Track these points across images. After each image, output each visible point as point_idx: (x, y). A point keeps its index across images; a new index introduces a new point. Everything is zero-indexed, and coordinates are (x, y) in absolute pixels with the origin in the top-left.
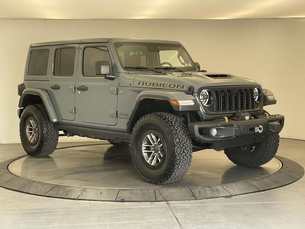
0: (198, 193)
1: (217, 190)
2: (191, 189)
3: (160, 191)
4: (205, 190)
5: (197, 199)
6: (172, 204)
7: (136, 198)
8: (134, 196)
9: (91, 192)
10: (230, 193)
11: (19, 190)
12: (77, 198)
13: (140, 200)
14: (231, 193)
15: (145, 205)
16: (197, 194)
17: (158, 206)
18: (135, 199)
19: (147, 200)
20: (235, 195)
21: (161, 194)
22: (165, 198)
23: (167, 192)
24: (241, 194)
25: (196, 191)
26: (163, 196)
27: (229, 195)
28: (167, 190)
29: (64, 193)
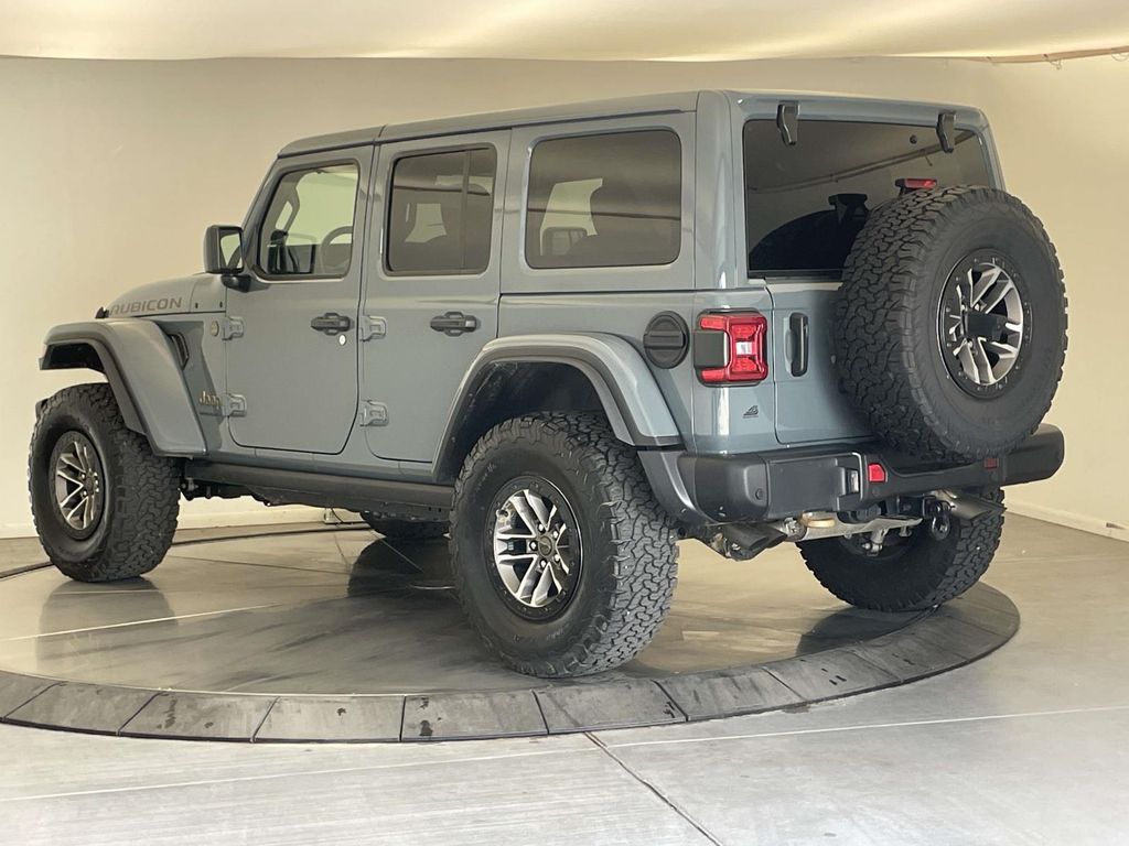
0: (691, 698)
1: (755, 687)
2: (665, 687)
3: (558, 698)
4: (712, 687)
5: (693, 721)
6: (611, 740)
7: (471, 724)
8: (466, 720)
9: (299, 711)
10: (799, 696)
11: (13, 716)
12: (251, 736)
13: (490, 733)
14: (803, 695)
15: (515, 748)
16: (689, 704)
17: (564, 751)
18: (470, 730)
19: (514, 732)
20: (817, 701)
21: (560, 707)
22: (579, 721)
23: (580, 701)
24: (837, 697)
25: (681, 693)
26: (571, 713)
27: (796, 700)
28: (579, 692)
29: (196, 720)
